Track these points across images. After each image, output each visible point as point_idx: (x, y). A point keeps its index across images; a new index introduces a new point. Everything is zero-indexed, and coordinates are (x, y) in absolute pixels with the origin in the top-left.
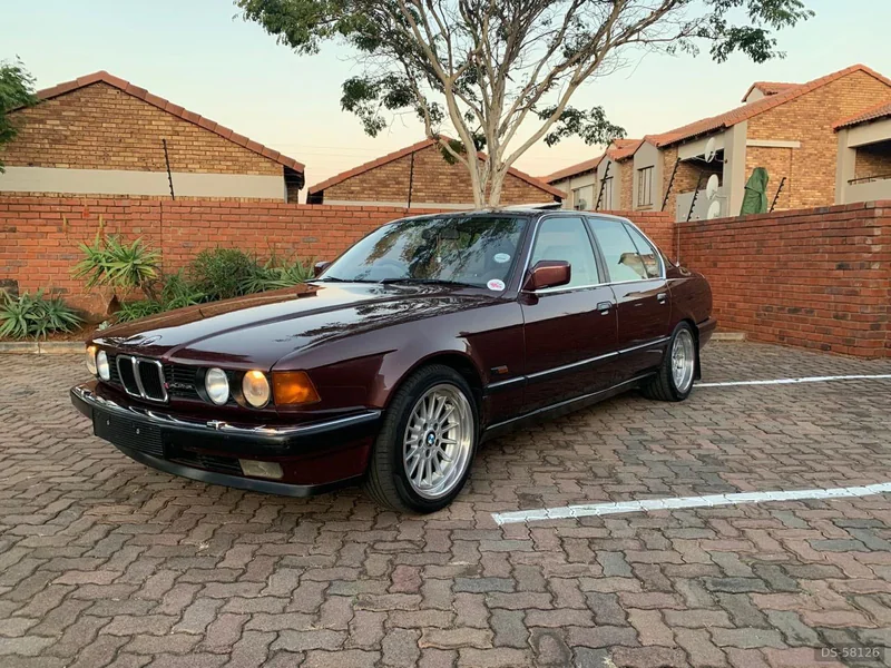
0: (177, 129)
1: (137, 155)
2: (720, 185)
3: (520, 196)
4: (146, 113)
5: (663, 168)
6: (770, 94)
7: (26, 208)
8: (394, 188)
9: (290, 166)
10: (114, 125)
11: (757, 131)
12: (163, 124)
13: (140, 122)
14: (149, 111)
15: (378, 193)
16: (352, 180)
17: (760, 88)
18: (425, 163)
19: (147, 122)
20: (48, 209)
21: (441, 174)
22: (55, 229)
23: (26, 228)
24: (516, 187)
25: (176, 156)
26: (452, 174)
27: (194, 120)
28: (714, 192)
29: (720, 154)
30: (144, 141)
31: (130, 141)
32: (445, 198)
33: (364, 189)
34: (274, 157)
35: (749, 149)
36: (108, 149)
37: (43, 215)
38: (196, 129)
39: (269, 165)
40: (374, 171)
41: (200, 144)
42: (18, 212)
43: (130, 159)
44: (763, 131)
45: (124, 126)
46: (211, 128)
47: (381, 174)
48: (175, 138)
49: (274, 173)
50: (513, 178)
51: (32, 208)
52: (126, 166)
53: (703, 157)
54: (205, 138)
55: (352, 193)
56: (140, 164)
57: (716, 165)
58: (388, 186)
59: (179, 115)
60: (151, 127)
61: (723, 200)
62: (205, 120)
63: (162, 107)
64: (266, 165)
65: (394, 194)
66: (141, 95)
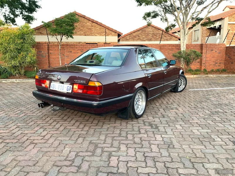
0: (93, 25)
1: (83, 32)
2: (220, 34)
3: (170, 39)
4: (85, 21)
5: (202, 30)
6: (231, 9)
7: (74, 46)
8: (138, 38)
9: (119, 34)
10: (78, 25)
11: (231, 19)
12: (89, 24)
13: (84, 24)
14: (86, 21)
15: (134, 39)
16: (127, 36)
17: (228, 7)
18: (146, 31)
19: (85, 24)
20: (78, 46)
21: (150, 34)
22: (80, 51)
23: (74, 51)
24: (169, 36)
25: (92, 32)
26: (153, 34)
27: (97, 23)
28: (218, 36)
29: (220, 26)
30: (85, 28)
31: (82, 28)
32: (150, 40)
33: (130, 38)
34: (115, 32)
35: (229, 25)
36: (77, 30)
37: (78, 48)
38: (97, 25)
39: (114, 33)
40: (133, 34)
41: (98, 29)
42: (72, 47)
43: (82, 33)
44: (233, 20)
45: (80, 25)
46: (100, 25)
47: (134, 34)
48: (92, 27)
49: (116, 36)
50: (168, 35)
51: (75, 46)
52: (80, 35)
53: (215, 27)
54: (99, 27)
55: (127, 39)
56: (84, 34)
57: (219, 29)
58: (136, 37)
59: (93, 21)
60: (86, 25)
61: (220, 38)
62: (99, 22)
63: (89, 20)
64: (113, 33)
65: (138, 39)
66: (84, 17)
